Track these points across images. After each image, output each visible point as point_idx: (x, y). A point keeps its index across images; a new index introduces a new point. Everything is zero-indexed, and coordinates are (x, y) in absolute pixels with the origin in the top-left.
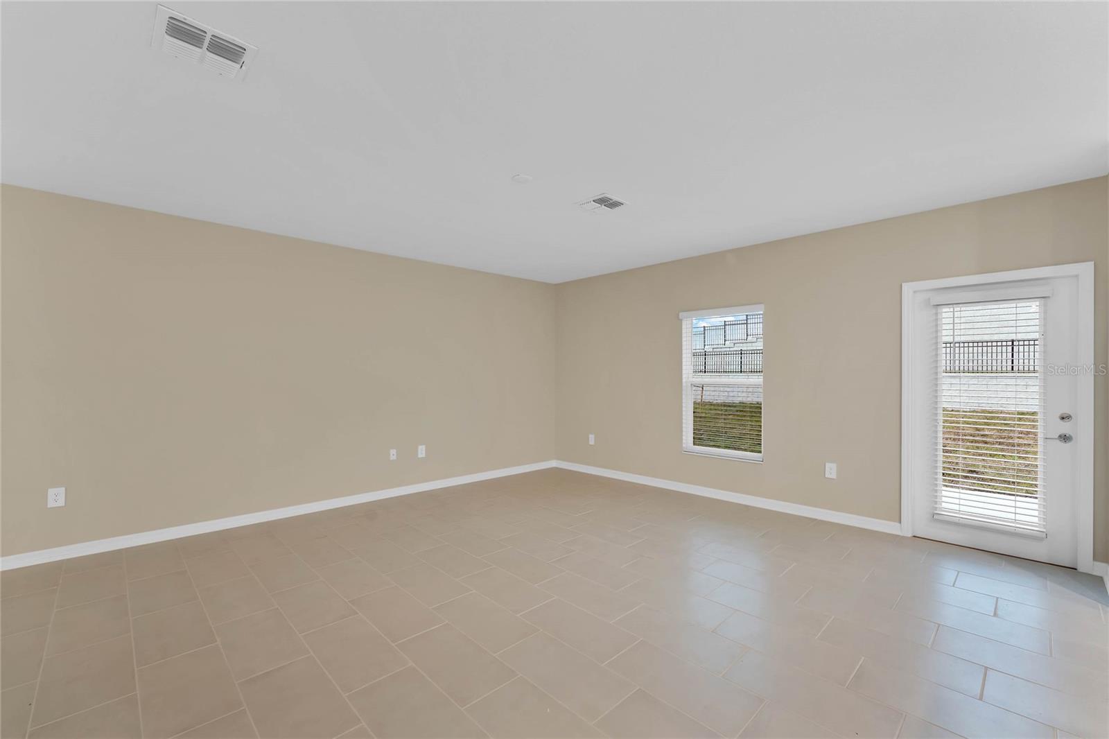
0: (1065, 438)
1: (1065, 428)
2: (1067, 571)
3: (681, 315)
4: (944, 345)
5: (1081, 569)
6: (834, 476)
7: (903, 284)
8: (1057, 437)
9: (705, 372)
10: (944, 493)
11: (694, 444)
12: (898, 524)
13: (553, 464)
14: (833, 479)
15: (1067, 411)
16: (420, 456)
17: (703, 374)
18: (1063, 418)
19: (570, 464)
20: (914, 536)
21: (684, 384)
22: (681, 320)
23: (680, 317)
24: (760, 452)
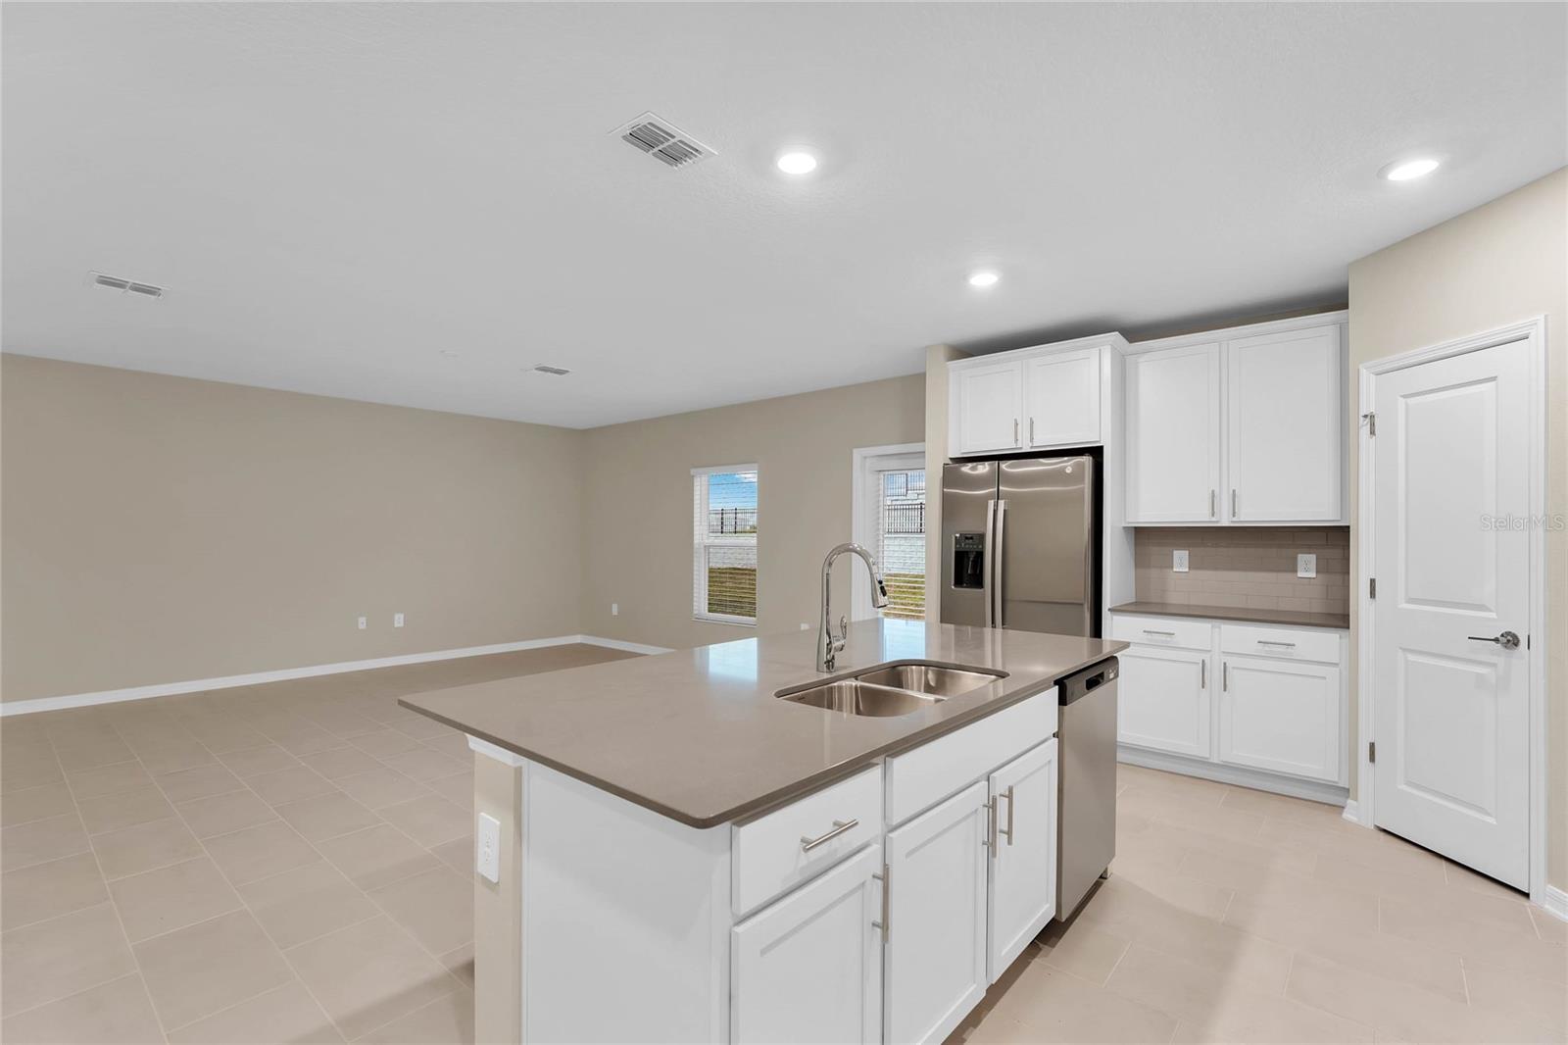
3: (693, 471)
7: (854, 450)
9: (722, 532)
11: (709, 611)
13: (578, 639)
16: (396, 625)
17: (720, 534)
19: (597, 638)
21: (696, 546)
22: (693, 476)
23: (692, 473)
24: (755, 616)
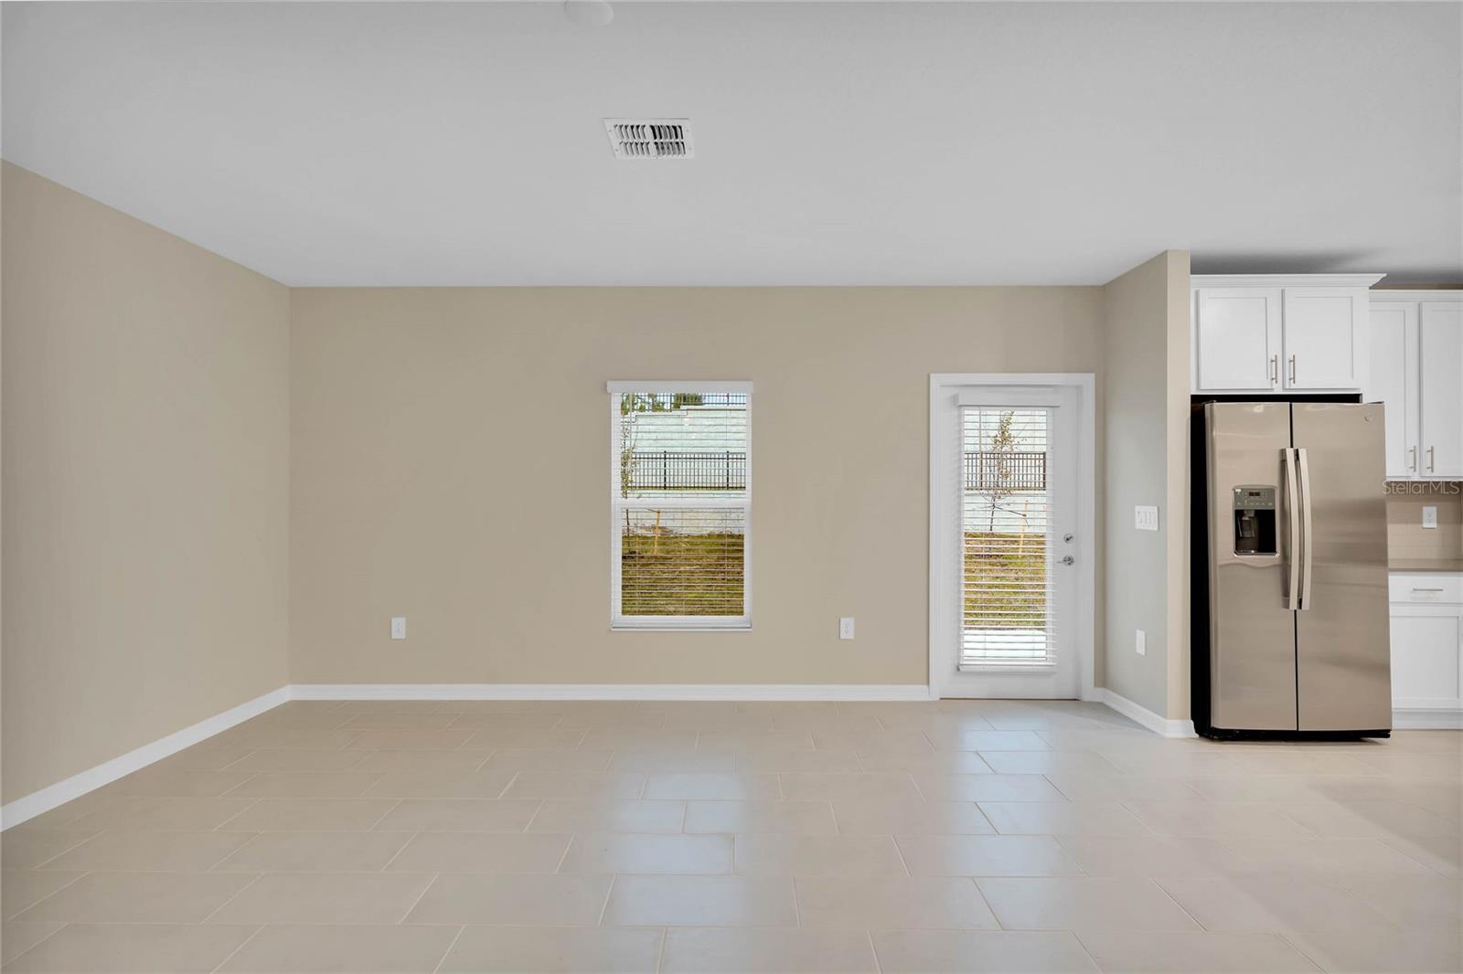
0: (1069, 561)
1: (1069, 550)
2: (1073, 702)
4: (966, 456)
5: (1086, 697)
6: (851, 636)
7: (932, 376)
8: (1062, 560)
10: (966, 638)
11: (623, 613)
12: (925, 687)
14: (850, 640)
15: (1071, 532)
18: (1068, 539)
20: (942, 699)
24: (741, 613)
